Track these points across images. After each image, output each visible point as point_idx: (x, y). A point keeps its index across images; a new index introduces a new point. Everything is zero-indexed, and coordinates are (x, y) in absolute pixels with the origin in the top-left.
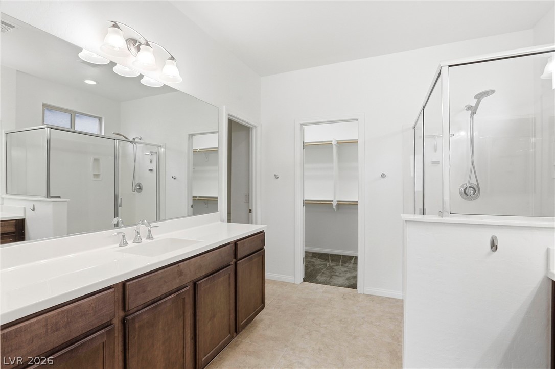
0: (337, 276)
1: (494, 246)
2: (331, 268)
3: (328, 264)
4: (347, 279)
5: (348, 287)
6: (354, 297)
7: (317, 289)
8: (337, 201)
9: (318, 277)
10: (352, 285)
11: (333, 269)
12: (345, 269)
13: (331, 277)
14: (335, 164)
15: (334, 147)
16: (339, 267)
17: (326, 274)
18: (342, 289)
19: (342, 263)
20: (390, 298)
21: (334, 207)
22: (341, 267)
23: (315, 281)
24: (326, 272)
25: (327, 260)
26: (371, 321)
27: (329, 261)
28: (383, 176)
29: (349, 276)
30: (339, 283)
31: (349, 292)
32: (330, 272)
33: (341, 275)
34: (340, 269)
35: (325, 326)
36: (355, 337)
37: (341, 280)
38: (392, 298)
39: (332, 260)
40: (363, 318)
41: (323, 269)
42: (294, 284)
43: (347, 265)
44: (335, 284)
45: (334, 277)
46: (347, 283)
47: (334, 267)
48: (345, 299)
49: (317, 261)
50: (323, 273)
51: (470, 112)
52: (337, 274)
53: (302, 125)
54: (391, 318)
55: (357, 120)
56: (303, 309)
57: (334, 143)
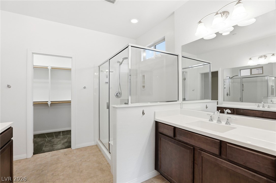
0: (55, 144)
1: (143, 113)
2: (50, 141)
3: (46, 139)
4: (63, 144)
5: (65, 148)
6: (71, 152)
7: (46, 156)
8: (51, 102)
9: (44, 149)
10: (67, 146)
11: (51, 141)
12: (59, 139)
13: (52, 146)
14: (49, 80)
15: (49, 70)
16: (54, 139)
17: (48, 145)
18: (62, 151)
19: (55, 136)
20: (88, 146)
21: (49, 105)
22: (56, 139)
23: (42, 152)
24: (48, 144)
25: (45, 137)
26: (85, 160)
27: (46, 138)
28: (85, 88)
29: (63, 142)
30: (59, 148)
31: (67, 151)
32: (50, 144)
33: (58, 143)
34: (56, 140)
35: (62, 174)
36: (82, 172)
37: (59, 146)
38: (90, 146)
39: (48, 137)
40: (81, 160)
41: (44, 143)
42: (27, 159)
43: (59, 137)
44: (57, 149)
45: (54, 146)
46: (64, 146)
47: (52, 140)
48: (66, 155)
49: (39, 140)
50: (46, 145)
51: (119, 64)
52: (55, 143)
53: (33, 53)
54: (93, 155)
55: (71, 58)
56: (42, 172)
57: (49, 68)
